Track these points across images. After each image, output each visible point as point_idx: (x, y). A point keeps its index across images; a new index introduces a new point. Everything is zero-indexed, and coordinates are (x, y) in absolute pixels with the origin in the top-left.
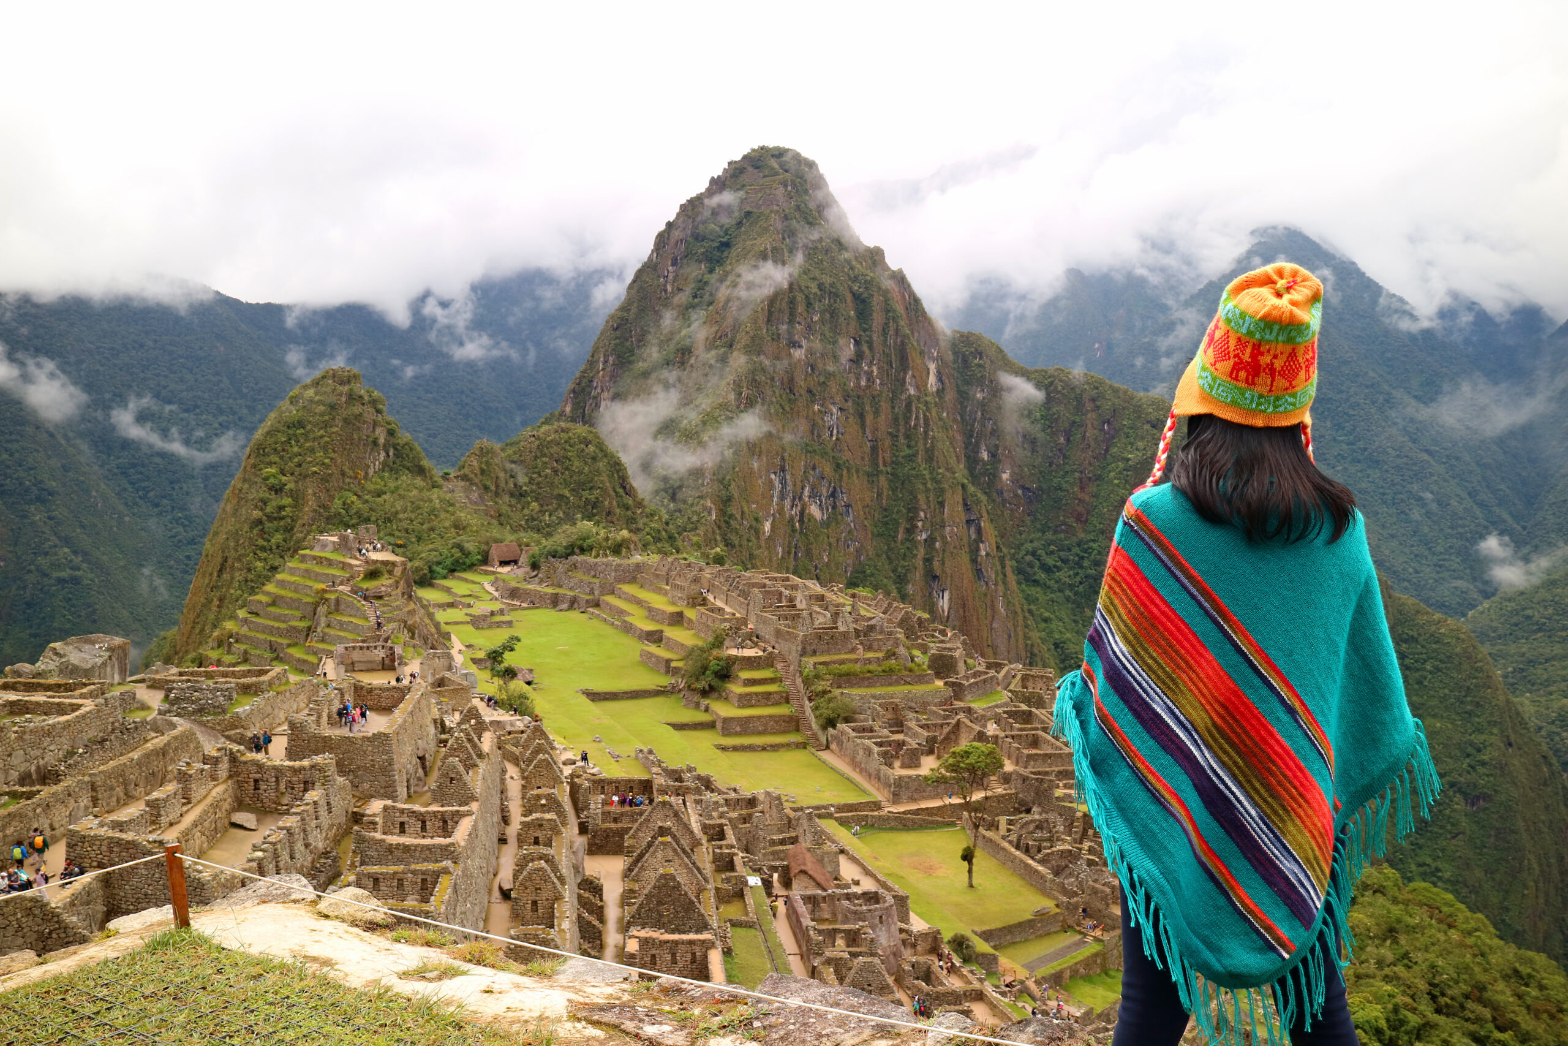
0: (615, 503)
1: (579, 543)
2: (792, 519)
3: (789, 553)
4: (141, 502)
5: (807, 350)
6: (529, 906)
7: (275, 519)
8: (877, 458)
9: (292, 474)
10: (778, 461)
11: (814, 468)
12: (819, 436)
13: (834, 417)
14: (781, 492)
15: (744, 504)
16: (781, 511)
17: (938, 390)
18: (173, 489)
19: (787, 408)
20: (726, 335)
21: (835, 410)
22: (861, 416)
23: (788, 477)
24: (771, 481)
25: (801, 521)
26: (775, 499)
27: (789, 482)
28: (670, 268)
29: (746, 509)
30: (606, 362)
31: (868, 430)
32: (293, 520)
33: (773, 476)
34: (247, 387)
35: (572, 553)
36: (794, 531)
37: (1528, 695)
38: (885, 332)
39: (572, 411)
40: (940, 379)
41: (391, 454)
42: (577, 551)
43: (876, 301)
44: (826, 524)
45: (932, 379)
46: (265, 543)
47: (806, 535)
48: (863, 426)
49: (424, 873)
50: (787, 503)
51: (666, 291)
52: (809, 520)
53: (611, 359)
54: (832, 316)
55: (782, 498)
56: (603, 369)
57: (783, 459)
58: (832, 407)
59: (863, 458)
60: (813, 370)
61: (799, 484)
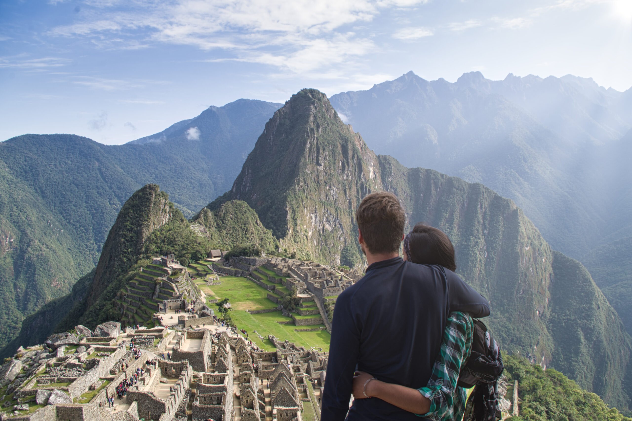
0: (254, 229)
1: (243, 251)
2: (319, 231)
3: (319, 243)
4: (68, 224)
5: (324, 167)
6: (246, 402)
7: (130, 241)
8: (351, 207)
9: (135, 225)
10: (314, 209)
11: (327, 211)
12: (329, 199)
13: (335, 191)
14: (315, 220)
15: (301, 226)
16: (315, 227)
17: (374, 178)
18: (80, 219)
19: (317, 189)
20: (293, 162)
21: (335, 189)
22: (345, 191)
23: (318, 215)
24: (311, 217)
25: (323, 231)
26: (313, 223)
27: (318, 217)
28: (272, 136)
29: (302, 228)
30: (248, 172)
31: (347, 195)
32: (136, 242)
33: (312, 215)
34: (108, 179)
35: (241, 255)
36: (320, 235)
37: (608, 287)
38: (353, 158)
39: (236, 191)
40: (374, 173)
41: (171, 215)
42: (242, 254)
43: (350, 146)
44: (332, 232)
45: (371, 174)
46: (126, 251)
47: (325, 236)
48: (346, 194)
49: (218, 395)
50: (318, 224)
51: (270, 145)
52: (326, 231)
53: (250, 171)
54: (333, 153)
55: (316, 222)
56: (247, 175)
57: (315, 208)
58: (334, 187)
59: (346, 206)
60: (326, 174)
61: (322, 218)
